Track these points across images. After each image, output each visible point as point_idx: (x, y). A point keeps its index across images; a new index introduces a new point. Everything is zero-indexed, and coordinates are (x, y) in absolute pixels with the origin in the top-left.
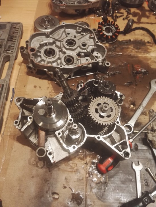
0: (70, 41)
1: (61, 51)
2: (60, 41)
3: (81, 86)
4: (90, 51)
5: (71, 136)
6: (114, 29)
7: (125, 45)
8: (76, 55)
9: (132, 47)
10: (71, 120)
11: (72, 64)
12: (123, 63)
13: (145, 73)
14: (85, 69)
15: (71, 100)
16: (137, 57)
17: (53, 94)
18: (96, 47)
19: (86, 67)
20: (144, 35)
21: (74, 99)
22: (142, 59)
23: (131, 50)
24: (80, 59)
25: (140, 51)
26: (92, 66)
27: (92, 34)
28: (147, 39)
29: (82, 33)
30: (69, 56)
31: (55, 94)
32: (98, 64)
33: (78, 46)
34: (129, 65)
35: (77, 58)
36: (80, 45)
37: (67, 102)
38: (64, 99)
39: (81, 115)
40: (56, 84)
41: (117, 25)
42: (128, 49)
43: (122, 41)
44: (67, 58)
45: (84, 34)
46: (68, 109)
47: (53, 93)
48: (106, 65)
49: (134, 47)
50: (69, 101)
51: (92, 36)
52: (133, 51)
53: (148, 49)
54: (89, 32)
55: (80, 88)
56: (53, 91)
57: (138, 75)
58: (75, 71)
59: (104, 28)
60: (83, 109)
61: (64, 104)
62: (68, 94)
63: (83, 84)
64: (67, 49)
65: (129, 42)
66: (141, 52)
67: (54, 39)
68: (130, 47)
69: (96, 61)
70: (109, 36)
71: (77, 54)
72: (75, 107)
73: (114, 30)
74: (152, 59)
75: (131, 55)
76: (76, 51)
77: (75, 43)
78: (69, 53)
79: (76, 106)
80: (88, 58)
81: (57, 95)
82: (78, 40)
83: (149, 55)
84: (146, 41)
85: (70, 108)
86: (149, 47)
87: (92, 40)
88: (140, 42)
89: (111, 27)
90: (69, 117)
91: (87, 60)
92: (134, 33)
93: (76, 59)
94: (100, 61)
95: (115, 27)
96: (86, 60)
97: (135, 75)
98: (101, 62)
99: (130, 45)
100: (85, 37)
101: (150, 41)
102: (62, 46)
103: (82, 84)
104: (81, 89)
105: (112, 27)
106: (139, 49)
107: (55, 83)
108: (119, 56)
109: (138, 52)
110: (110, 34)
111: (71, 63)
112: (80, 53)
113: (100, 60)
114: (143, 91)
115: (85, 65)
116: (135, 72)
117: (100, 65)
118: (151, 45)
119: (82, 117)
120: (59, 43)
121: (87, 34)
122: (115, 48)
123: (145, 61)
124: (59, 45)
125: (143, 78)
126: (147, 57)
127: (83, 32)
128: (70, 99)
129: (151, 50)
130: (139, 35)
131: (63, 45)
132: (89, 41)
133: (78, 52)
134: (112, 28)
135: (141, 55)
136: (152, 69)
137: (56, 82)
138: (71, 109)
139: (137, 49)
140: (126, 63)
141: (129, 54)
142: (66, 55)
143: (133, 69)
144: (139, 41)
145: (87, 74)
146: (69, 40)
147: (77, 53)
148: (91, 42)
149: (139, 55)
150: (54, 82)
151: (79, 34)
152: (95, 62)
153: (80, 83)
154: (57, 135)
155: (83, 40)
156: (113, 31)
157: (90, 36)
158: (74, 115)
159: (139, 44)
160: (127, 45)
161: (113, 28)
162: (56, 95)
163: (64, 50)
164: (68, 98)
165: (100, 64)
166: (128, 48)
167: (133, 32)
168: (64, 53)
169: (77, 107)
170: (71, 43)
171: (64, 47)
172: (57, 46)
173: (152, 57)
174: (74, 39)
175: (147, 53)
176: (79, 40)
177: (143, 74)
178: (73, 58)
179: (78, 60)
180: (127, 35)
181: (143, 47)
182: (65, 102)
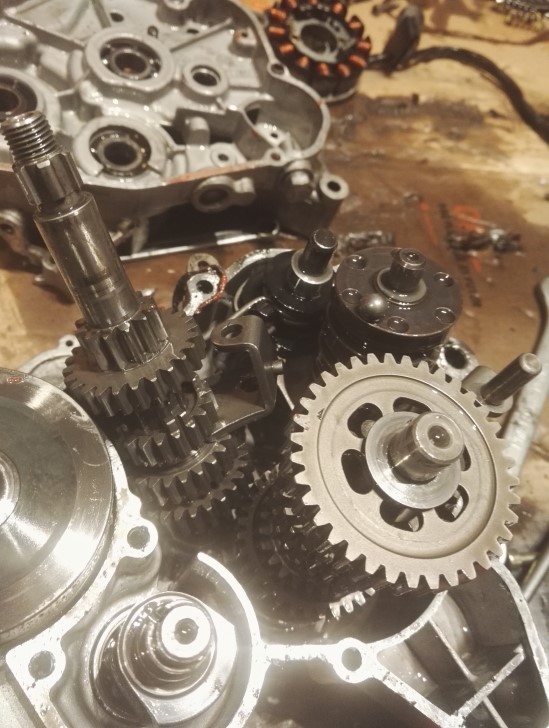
0: (128, 51)
1: (73, 102)
2: (69, 47)
3: (205, 287)
4: (242, 110)
5: (143, 698)
6: (342, 34)
7: (394, 117)
8: (165, 127)
9: (426, 126)
10: (137, 538)
11: (139, 172)
12: (397, 194)
13: (505, 248)
14: (217, 207)
15: (146, 384)
16: (459, 172)
17: (17, 347)
18: (268, 97)
19: (222, 192)
20: (468, 81)
21: (163, 374)
22: (480, 183)
23: (426, 141)
24: (183, 152)
25: (464, 145)
26: (256, 185)
27: (245, 26)
28: (487, 98)
29: (191, 24)
30: (123, 130)
31: (30, 344)
32: (290, 182)
33: (172, 84)
34: (425, 207)
35: (167, 145)
36: (183, 76)
37: (112, 399)
38: (84, 376)
39: (214, 485)
40: (38, 290)
41: (355, 19)
42: (413, 136)
43: (380, 99)
44: (105, 141)
45: (204, 28)
46: (112, 452)
47: (20, 339)
48: (325, 189)
49: (436, 129)
50: (128, 387)
51: (244, 41)
52: (434, 145)
53: (498, 140)
54: (229, 21)
55: (197, 300)
56: (22, 332)
57: (474, 253)
58: (158, 209)
59: (297, 27)
60: (223, 443)
61: (85, 417)
62: (119, 335)
63: (220, 274)
64: (107, 90)
65: (409, 106)
66: (468, 154)
67: (33, 29)
68: (418, 125)
69: (276, 164)
70: (324, 67)
71: (166, 123)
72: (167, 430)
73: (342, 40)
74: (525, 185)
75: (425, 162)
76: (157, 106)
77: (157, 68)
78: (120, 117)
79: (181, 422)
80: (228, 149)
81: (44, 350)
82: (173, 50)
83: (507, 165)
84: (484, 107)
85: (131, 445)
86: (500, 133)
87: (245, 63)
88: (456, 108)
89: (327, 25)
90: (122, 515)
91: (223, 158)
92: (426, 70)
93: (161, 147)
94: (298, 165)
95: (346, 26)
96: (216, 159)
97: (461, 253)
98: (305, 171)
99: (416, 116)
100: (206, 43)
101: (500, 110)
102: (78, 73)
103: (214, 280)
104: (205, 309)
105: (331, 24)
106: (459, 137)
107: (36, 284)
108: (373, 161)
109: (459, 151)
110: (329, 57)
111: (133, 166)
112: (182, 114)
113: (295, 158)
114: (512, 330)
115: (215, 181)
116: (459, 239)
117: (299, 186)
118: (508, 124)
119: (216, 503)
120: (63, 56)
121: (216, 27)
122: (352, 125)
123: (494, 193)
124: (62, 70)
125: (501, 267)
126: (499, 174)
127: (194, 20)
128: (131, 377)
129: (511, 148)
130: (447, 80)
131: (85, 65)
132: (231, 64)
133: (171, 114)
134: (332, 30)
135: (473, 165)
136: (533, 230)
137: (38, 279)
138: (139, 452)
139: (451, 136)
140: (412, 196)
141: (420, 157)
142: (103, 122)
143: (449, 226)
144: (453, 104)
145: (223, 238)
146: (119, 43)
147: (166, 118)
148: (242, 73)
149: (466, 165)
150: (27, 277)
151: (175, 24)
152: (269, 169)
153: (196, 269)
154: (23, 676)
155: (196, 55)
156: (340, 44)
157: (235, 38)
158: (165, 492)
159: (455, 118)
160: (404, 117)
161: (337, 29)
162: (35, 351)
163: (93, 96)
164: (122, 364)
165: (300, 179)
166: (410, 130)
167: (421, 66)
168: (94, 112)
169: (186, 431)
170: (131, 58)
171: (93, 78)
172: (48, 75)
173: (521, 174)
174: (151, 42)
175: (498, 160)
176: (178, 54)
177: (496, 249)
178: (143, 141)
179: (171, 156)
180: (396, 75)
181: (474, 131)
182: (96, 400)
